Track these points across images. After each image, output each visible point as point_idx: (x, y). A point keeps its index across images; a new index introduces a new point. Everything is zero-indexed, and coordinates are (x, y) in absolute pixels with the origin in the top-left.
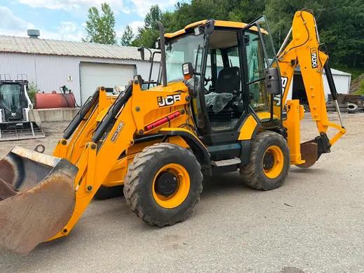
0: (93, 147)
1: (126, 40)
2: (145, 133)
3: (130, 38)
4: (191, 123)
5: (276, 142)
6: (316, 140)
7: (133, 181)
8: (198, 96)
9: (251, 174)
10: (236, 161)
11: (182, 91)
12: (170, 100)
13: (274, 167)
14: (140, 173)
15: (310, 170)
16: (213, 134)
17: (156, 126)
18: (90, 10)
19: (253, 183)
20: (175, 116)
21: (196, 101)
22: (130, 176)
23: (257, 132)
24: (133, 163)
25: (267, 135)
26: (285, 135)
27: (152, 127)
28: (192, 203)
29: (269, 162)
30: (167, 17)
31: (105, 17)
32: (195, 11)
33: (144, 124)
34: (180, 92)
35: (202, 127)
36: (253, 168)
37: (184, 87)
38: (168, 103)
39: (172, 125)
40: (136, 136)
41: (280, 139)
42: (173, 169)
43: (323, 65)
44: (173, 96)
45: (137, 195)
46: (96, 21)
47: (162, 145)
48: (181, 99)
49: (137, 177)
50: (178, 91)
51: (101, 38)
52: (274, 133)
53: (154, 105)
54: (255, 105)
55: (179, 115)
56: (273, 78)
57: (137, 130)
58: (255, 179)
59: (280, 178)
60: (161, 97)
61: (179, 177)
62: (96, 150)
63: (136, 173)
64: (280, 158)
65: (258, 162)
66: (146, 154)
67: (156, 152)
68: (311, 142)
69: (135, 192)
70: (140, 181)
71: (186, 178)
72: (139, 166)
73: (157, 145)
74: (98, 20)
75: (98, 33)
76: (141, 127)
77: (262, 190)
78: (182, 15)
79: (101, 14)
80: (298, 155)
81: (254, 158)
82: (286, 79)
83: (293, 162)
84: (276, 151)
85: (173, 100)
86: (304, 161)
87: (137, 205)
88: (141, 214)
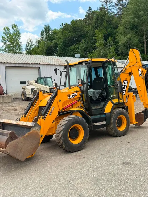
0: (43, 118)
1: (29, 48)
2: (63, 111)
3: (31, 46)
4: (82, 105)
5: (122, 113)
6: (143, 112)
7: (60, 132)
8: (85, 93)
9: (111, 129)
10: (104, 123)
11: (78, 91)
12: (73, 96)
13: (122, 125)
14: (63, 129)
15: (140, 127)
16: (93, 111)
17: (67, 108)
18: (4, 28)
19: (112, 133)
20: (75, 103)
21: (84, 95)
22: (59, 130)
23: (113, 109)
24: (59, 125)
25: (118, 110)
26: (127, 110)
27: (66, 108)
28: (85, 142)
29: (120, 123)
30: (56, 32)
31: (14, 33)
32: (73, 29)
33: (63, 107)
34: (77, 91)
35: (87, 107)
36: (112, 126)
37: (79, 89)
38: (72, 97)
39: (74, 107)
40: (59, 112)
41: (124, 112)
42: (76, 127)
43: (145, 74)
44: (74, 93)
45: (62, 138)
46: (8, 35)
47: (72, 116)
48: (78, 95)
49: (62, 130)
50: (76, 91)
51: (12, 47)
52: (121, 109)
53: (66, 99)
54: (112, 96)
55: (77, 102)
56: (118, 85)
57: (59, 110)
58: (113, 131)
59: (125, 131)
60: (69, 95)
61: (79, 130)
62: (44, 119)
63: (61, 129)
64: (125, 121)
65: (114, 123)
66: (65, 120)
67: (70, 120)
68: (141, 113)
69: (61, 137)
70: (63, 132)
71: (82, 131)
72: (63, 126)
73: (69, 116)
74: (10, 35)
75: (9, 43)
76: (61, 108)
77: (117, 136)
78: (65, 31)
79: (12, 31)
80: (134, 119)
81: (112, 121)
82: (127, 82)
83: (131, 123)
84: (123, 118)
85: (74, 95)
86: (137, 122)
87: (62, 143)
88: (64, 146)
